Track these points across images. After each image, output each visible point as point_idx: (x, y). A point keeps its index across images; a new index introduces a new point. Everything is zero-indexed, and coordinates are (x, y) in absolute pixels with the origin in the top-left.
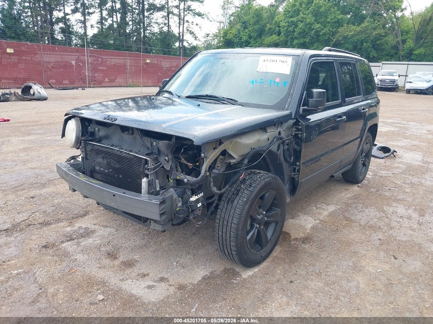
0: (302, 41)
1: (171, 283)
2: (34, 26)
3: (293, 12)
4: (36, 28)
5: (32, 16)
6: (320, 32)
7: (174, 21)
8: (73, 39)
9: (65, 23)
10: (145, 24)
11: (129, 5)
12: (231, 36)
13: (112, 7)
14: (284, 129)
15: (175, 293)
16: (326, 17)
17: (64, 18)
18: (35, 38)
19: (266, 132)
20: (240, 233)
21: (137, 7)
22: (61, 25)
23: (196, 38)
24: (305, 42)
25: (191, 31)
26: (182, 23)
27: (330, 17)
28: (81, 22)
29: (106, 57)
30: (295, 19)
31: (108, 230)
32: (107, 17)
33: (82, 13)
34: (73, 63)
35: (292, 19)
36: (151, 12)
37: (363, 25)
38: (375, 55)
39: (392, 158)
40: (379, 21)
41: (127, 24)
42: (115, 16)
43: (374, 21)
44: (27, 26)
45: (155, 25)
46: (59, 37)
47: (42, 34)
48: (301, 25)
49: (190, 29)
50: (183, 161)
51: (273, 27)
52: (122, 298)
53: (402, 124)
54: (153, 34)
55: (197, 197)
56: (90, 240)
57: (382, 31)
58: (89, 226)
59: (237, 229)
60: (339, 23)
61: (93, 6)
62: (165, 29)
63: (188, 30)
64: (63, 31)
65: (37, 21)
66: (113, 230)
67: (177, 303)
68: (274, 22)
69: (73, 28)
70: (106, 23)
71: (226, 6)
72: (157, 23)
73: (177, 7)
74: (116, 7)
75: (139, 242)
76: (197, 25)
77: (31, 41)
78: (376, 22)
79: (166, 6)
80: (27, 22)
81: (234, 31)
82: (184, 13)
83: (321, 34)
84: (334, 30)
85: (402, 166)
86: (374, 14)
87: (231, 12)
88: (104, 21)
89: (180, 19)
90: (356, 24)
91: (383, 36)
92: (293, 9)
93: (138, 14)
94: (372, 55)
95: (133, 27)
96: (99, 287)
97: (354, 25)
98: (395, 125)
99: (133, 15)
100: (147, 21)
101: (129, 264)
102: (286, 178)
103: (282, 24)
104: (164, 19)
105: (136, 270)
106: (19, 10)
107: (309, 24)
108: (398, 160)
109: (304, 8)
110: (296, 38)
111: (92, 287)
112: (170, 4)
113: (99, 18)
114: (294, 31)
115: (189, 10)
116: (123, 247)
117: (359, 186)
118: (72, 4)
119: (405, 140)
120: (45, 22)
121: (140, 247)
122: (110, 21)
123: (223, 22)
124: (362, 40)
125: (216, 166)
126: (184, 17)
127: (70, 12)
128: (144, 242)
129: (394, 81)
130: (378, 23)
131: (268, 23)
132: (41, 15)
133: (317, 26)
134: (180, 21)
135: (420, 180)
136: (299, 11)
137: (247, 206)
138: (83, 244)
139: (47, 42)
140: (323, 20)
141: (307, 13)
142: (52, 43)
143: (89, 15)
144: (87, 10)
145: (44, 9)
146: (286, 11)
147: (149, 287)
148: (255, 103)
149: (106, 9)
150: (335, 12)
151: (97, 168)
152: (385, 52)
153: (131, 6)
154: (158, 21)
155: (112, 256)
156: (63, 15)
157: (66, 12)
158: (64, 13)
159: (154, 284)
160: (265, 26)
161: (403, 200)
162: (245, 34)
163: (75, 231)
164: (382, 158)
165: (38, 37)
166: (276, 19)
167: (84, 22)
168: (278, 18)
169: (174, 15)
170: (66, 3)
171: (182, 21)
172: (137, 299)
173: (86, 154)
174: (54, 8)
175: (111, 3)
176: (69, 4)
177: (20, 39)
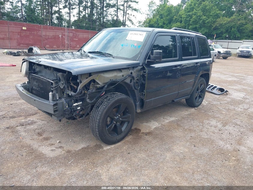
0: (194, 26)
1: (64, 149)
2: (42, 15)
3: (191, 9)
4: (43, 16)
5: (41, 9)
6: (205, 21)
7: (120, 13)
8: (63, 23)
9: (59, 14)
10: (104, 15)
11: (95, 4)
12: (153, 23)
13: (86, 5)
14: (135, 71)
15: (64, 154)
16: (210, 12)
17: (59, 11)
18: (42, 22)
19: (122, 72)
20: (100, 124)
21: (100, 5)
22: (57, 15)
23: (133, 23)
24: (196, 27)
25: (130, 19)
26: (125, 15)
27: (212, 12)
28: (68, 13)
29: (78, 33)
30: (191, 13)
31: (43, 122)
32: (82, 11)
33: (68, 8)
34: (60, 36)
35: (189, 13)
36: (108, 8)
37: (232, 18)
38: (239, 36)
39: (225, 95)
40: (242, 15)
41: (94, 15)
42: (87, 10)
43: (239, 15)
44: (38, 15)
45: (110, 16)
46: (56, 22)
47: (46, 20)
48: (194, 17)
49: (130, 18)
50: (72, 84)
51: (178, 18)
52: (36, 154)
53: (244, 77)
54: (108, 21)
55: (77, 104)
56: (32, 126)
57: (243, 21)
58: (34, 119)
59: (99, 122)
60: (217, 16)
61: (75, 4)
62: (115, 18)
63: (128, 19)
64: (58, 18)
65: (44, 12)
66: (46, 122)
67: (63, 159)
68: (178, 15)
69: (63, 17)
70: (82, 14)
71: (151, 5)
72: (110, 14)
73: (123, 5)
74: (88, 5)
75: (57, 129)
76: (134, 16)
77: (40, 24)
78: (240, 16)
79: (117, 5)
80: (38, 12)
81: (155, 20)
82: (126, 9)
83: (206, 22)
84: (214, 20)
85: (229, 99)
86: (239, 11)
87: (153, 9)
88: (80, 13)
89: (124, 12)
90: (228, 17)
91: (244, 24)
92: (190, 7)
93: (100, 9)
94: (237, 36)
95: (96, 17)
96: (26, 148)
97: (227, 17)
98: (238, 77)
99: (97, 9)
100: (105, 13)
101: (47, 139)
102: (137, 99)
103: (183, 16)
104: (115, 12)
105: (49, 142)
106: (34, 6)
107: (199, 16)
108: (228, 96)
109: (197, 7)
110: (191, 25)
111: (23, 148)
112: (119, 4)
113: (78, 11)
114: (190, 20)
115: (130, 7)
116: (48, 130)
117: (195, 109)
118: (64, 3)
119: (240, 86)
120: (48, 13)
121: (56, 131)
122: (84, 13)
123: (149, 15)
124: (231, 27)
125: (90, 88)
126: (126, 11)
127: (62, 8)
128: (59, 129)
129: (249, 52)
130: (242, 17)
131: (175, 15)
132: (46, 9)
133: (204, 17)
134: (124, 13)
135: (235, 108)
136: (193, 8)
137: (105, 110)
138: (27, 128)
139: (48, 24)
140: (208, 14)
141: (198, 10)
142: (52, 25)
143: (72, 10)
144: (71, 7)
145: (48, 5)
146: (186, 9)
147: (52, 150)
148: (121, 56)
149: (82, 6)
150: (215, 9)
151: (34, 87)
152: (245, 35)
153: (96, 5)
154: (111, 13)
155: (40, 134)
156: (58, 9)
157: (60, 8)
158: (59, 8)
159: (55, 149)
160: (173, 17)
161: (218, 117)
162: (161, 22)
163: (26, 122)
164: (219, 95)
165: (44, 22)
166: (180, 13)
167: (69, 13)
168: (181, 12)
169: (121, 10)
170: (60, 2)
171: (125, 13)
172: (43, 155)
173: (29, 80)
174: (53, 5)
175: (85, 3)
176: (62, 3)
177: (34, 23)
